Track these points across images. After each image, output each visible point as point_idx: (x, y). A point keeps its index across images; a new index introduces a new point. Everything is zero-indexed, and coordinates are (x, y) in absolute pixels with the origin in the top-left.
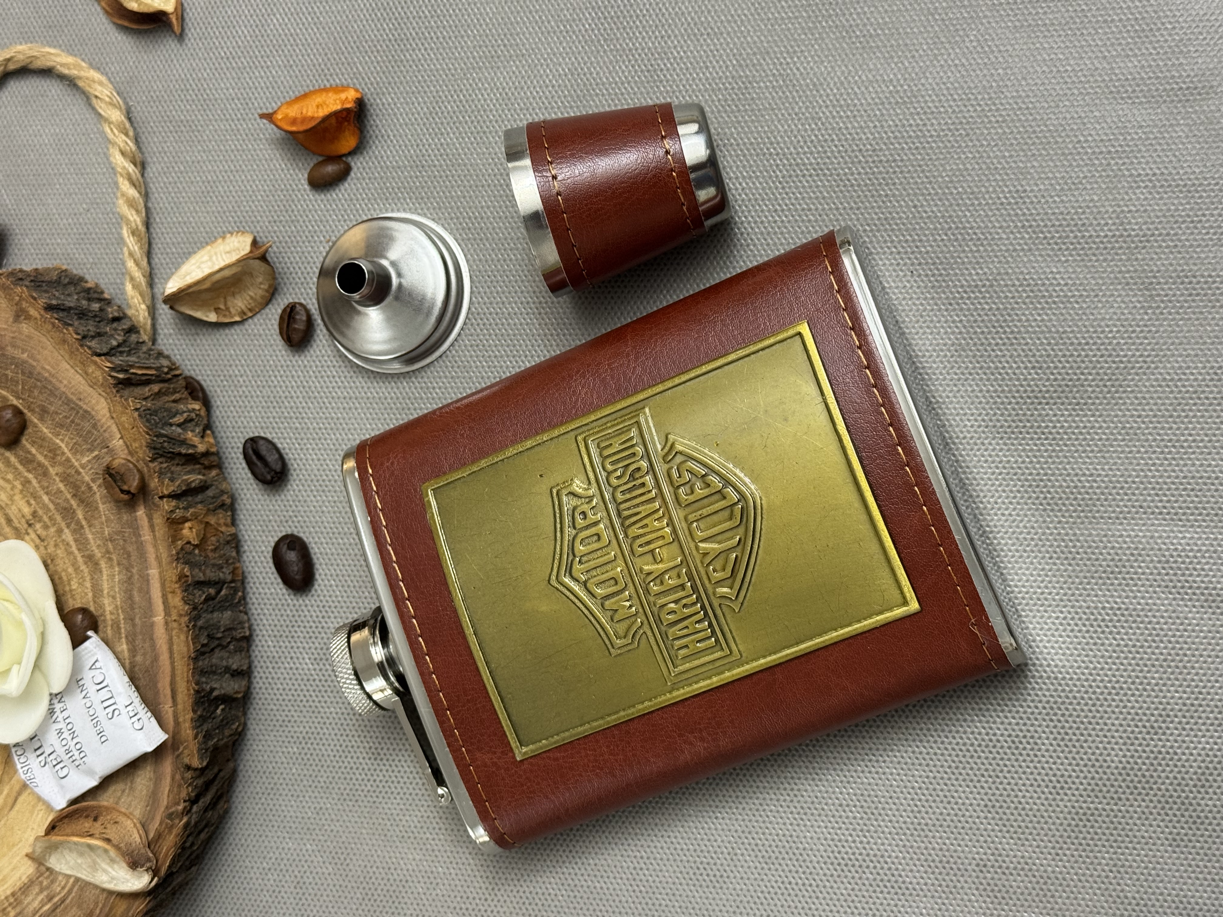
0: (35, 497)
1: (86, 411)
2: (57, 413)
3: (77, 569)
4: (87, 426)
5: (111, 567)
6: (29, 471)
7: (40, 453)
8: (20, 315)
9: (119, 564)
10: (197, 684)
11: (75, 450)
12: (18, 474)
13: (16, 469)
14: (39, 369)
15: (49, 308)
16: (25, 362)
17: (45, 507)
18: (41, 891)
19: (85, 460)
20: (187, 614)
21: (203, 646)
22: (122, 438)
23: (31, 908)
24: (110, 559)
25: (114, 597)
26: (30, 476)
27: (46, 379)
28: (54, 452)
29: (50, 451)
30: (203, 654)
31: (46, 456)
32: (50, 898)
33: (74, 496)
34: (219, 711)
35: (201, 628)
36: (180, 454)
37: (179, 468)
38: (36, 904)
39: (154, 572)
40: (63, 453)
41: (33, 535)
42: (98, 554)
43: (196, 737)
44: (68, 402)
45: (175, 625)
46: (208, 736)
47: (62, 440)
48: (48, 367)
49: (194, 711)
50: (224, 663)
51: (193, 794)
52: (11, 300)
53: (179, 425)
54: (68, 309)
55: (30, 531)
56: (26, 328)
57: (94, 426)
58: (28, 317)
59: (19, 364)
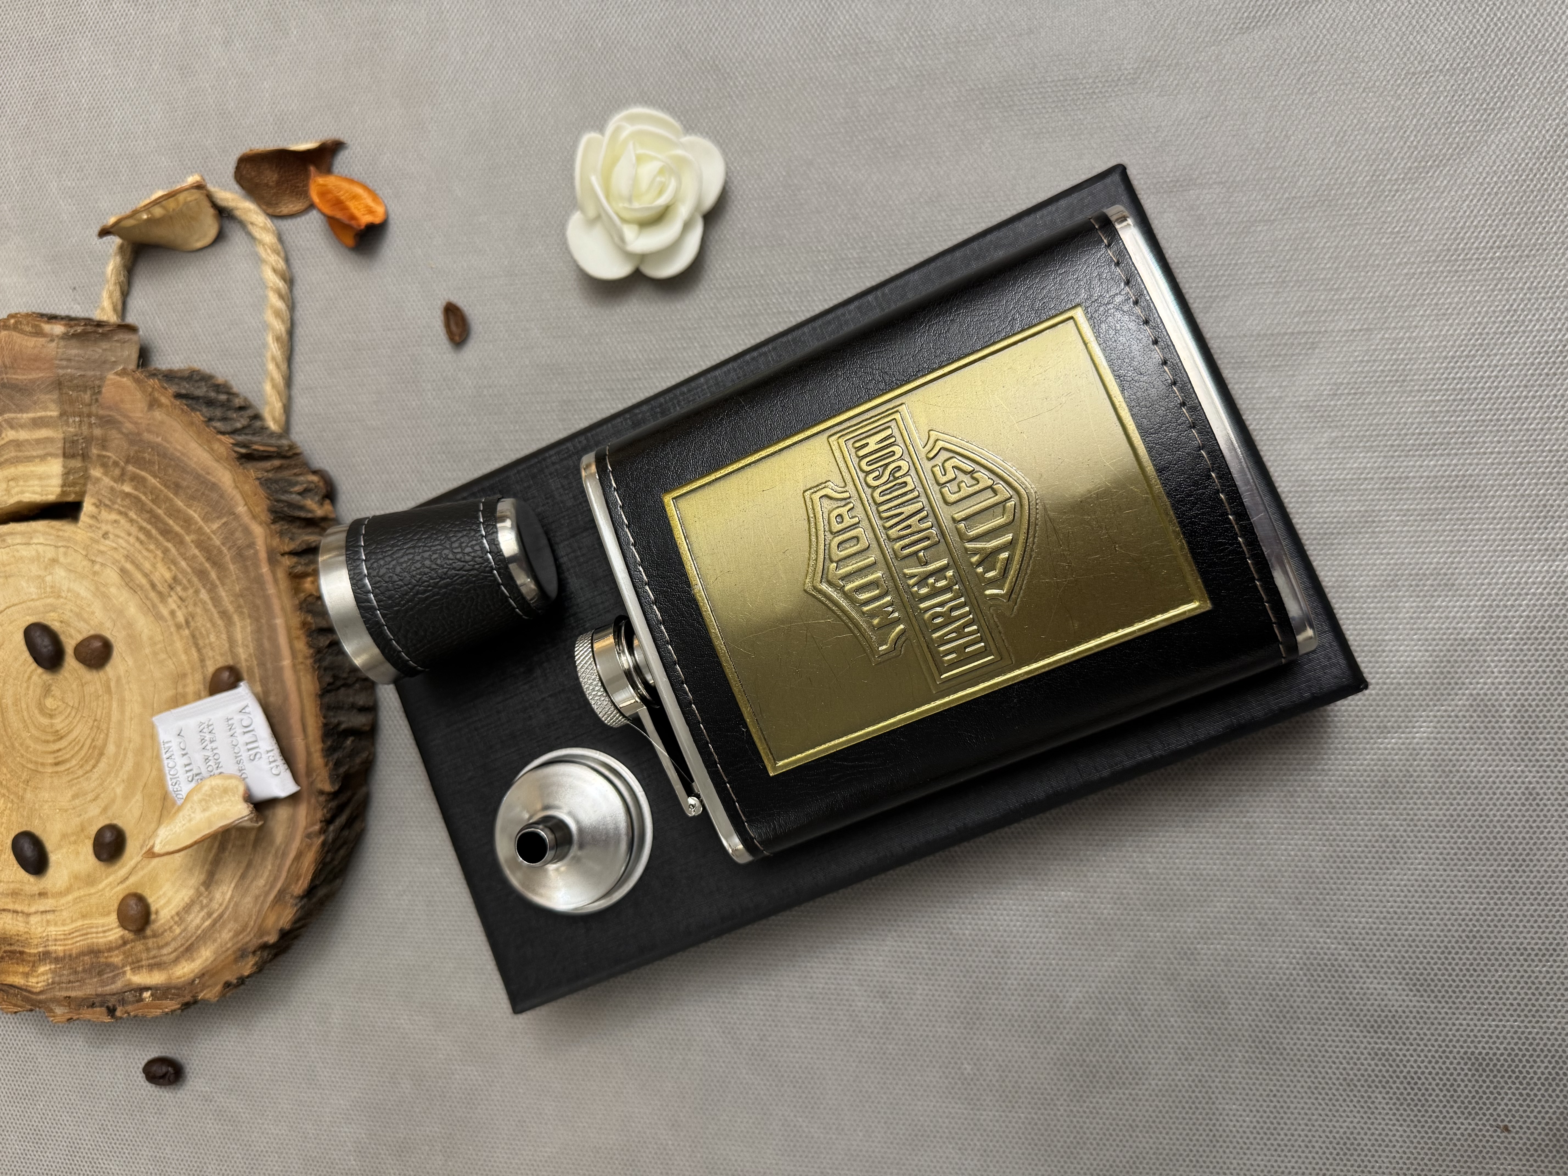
0: (174, 562)
1: (214, 484)
2: (188, 487)
3: (214, 625)
4: (214, 496)
5: (244, 619)
6: (168, 541)
7: (178, 524)
8: (153, 404)
9: (250, 616)
10: (325, 717)
11: (206, 519)
12: (158, 544)
13: (157, 540)
14: (171, 450)
15: (178, 396)
16: (159, 445)
17: (183, 572)
18: (202, 908)
19: (215, 526)
20: (312, 656)
21: (329, 684)
22: (246, 504)
23: (194, 924)
24: (242, 613)
25: (247, 646)
26: (169, 545)
27: (178, 458)
28: (187, 522)
29: (185, 521)
30: (329, 691)
31: (182, 527)
32: (209, 915)
33: (208, 559)
34: (349, 742)
35: (326, 669)
36: (299, 518)
37: (300, 531)
38: (198, 921)
39: (279, 622)
40: (196, 523)
41: (175, 597)
42: (231, 608)
43: (326, 765)
44: (198, 477)
45: (301, 667)
46: (337, 764)
47: (195, 511)
48: (179, 447)
49: (323, 741)
50: (351, 700)
51: (328, 816)
52: (144, 391)
53: (300, 494)
54: (196, 398)
55: (172, 593)
56: (158, 415)
57: (222, 496)
58: (160, 405)
59: (154, 447)
